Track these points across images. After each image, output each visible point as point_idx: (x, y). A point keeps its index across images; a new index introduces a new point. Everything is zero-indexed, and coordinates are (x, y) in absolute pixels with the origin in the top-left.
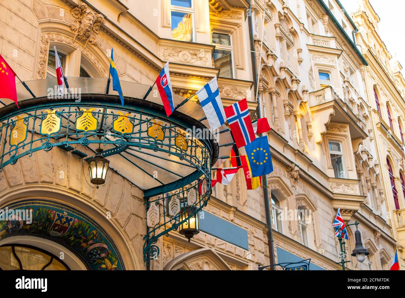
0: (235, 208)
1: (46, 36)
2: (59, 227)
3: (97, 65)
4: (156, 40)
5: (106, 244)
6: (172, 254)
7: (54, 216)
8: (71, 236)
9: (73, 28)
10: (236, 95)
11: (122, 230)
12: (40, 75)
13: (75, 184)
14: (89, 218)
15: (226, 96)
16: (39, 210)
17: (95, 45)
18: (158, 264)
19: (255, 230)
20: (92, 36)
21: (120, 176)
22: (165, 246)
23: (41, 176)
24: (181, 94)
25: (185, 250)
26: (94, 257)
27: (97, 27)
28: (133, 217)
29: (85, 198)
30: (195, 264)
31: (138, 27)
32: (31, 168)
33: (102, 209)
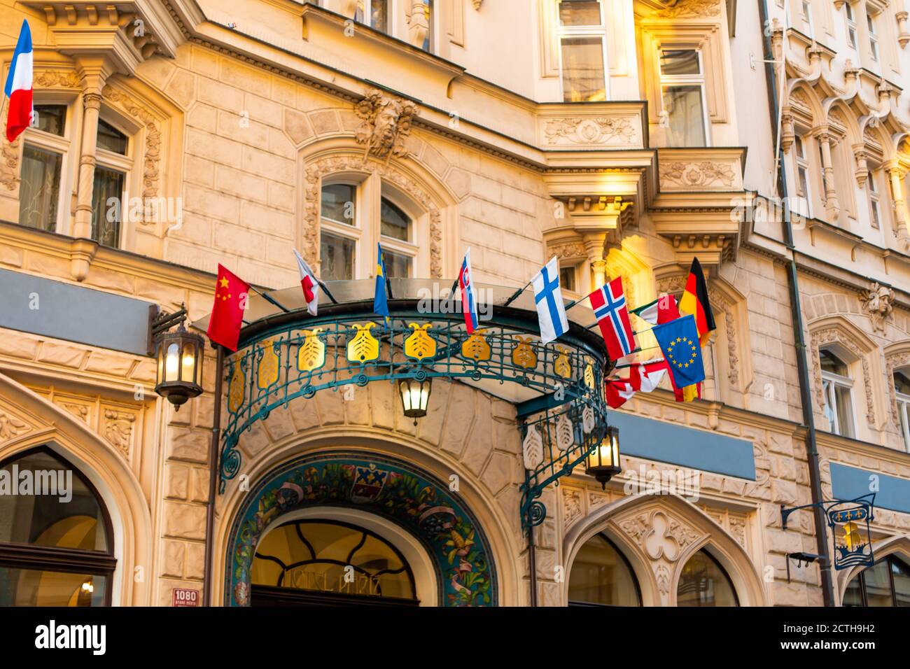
0: (718, 403)
1: (315, 167)
2: (364, 490)
3: (413, 192)
4: (530, 108)
5: (451, 507)
6: (582, 508)
7: (353, 472)
8: (388, 500)
9: (361, 140)
10: (711, 179)
11: (477, 480)
12: (308, 241)
13: (382, 418)
14: (415, 469)
15: (690, 183)
16: (326, 468)
17: (406, 157)
18: (551, 531)
19: (772, 438)
20: (397, 143)
21: (467, 388)
22: (567, 496)
23: (323, 415)
24: (587, 206)
25: (610, 496)
26: (432, 530)
27: (406, 124)
28: (496, 455)
29: (404, 437)
30: (633, 520)
31: (491, 94)
32: (305, 406)
33: (436, 452)
